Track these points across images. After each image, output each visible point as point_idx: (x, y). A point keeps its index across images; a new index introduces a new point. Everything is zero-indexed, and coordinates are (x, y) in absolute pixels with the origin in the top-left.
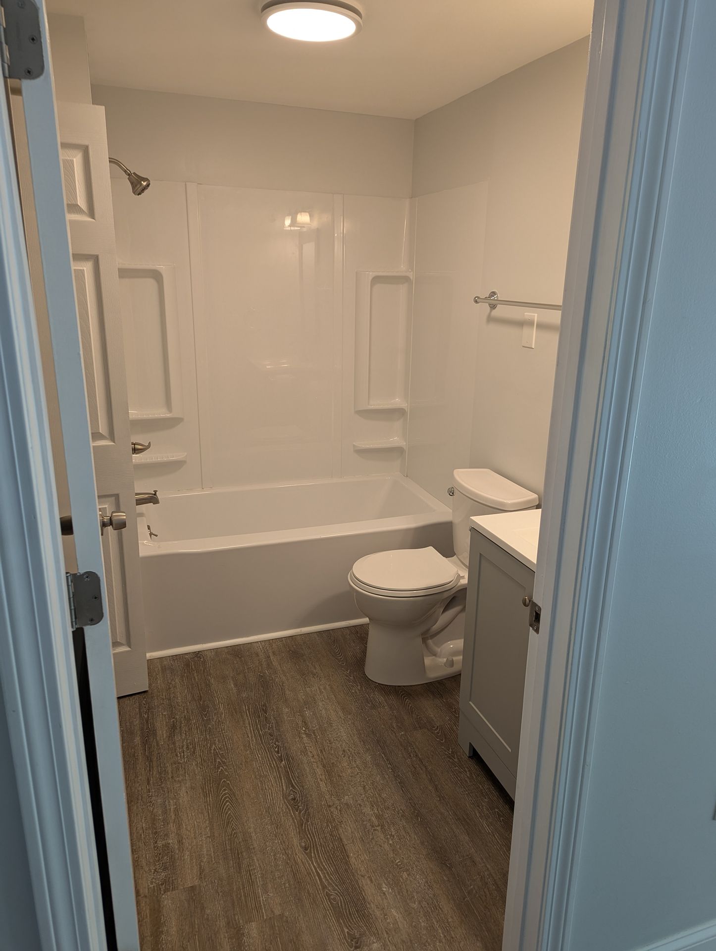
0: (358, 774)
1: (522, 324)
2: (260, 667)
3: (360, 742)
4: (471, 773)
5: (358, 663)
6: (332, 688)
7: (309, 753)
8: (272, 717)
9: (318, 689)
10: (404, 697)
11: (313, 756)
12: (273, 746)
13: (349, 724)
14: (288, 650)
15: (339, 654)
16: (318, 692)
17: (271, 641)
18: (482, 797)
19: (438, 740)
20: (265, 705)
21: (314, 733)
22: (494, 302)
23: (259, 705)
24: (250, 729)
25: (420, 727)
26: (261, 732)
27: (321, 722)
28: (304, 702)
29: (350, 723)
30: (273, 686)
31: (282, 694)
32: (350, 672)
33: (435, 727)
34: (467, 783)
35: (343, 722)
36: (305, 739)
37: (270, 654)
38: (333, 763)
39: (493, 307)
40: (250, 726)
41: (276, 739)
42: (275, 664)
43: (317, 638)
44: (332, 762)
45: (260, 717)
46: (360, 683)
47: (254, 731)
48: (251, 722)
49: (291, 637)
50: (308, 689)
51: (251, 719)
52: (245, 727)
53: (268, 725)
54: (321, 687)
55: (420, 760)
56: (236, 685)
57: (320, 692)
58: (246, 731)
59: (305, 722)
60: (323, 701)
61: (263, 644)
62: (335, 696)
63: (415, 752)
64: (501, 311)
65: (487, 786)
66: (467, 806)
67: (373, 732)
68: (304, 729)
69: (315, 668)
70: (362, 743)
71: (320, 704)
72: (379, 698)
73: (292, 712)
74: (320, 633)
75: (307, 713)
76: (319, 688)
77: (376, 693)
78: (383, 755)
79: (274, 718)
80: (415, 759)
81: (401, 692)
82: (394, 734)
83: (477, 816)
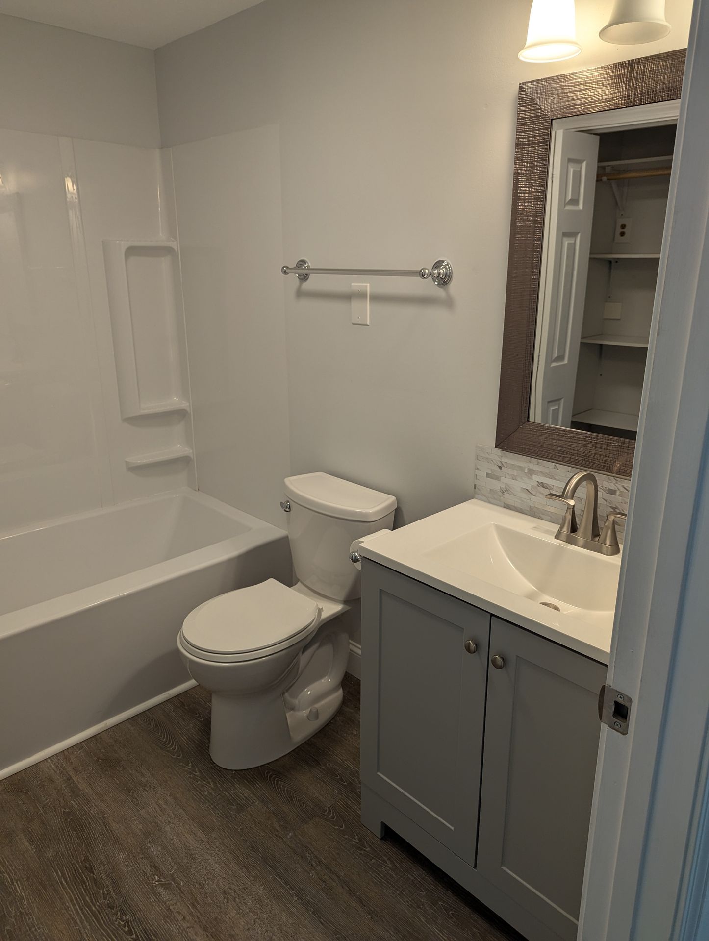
0: (255, 921)
1: (348, 297)
2: (61, 800)
3: (241, 869)
4: (393, 861)
5: (199, 749)
6: (175, 798)
7: (177, 915)
8: (104, 876)
9: (157, 807)
10: (274, 780)
11: (184, 918)
12: (119, 924)
13: (217, 847)
14: (95, 759)
15: (169, 743)
16: (159, 811)
17: (66, 753)
18: (418, 892)
19: (336, 828)
20: (86, 859)
21: (174, 880)
22: (305, 272)
23: (78, 862)
24: (76, 910)
25: (309, 817)
26: (93, 908)
27: (177, 857)
28: (144, 834)
29: (217, 844)
30: (89, 824)
31: (108, 832)
32: (192, 766)
33: (326, 810)
34: (393, 877)
35: (208, 847)
36: (165, 895)
37: (71, 773)
38: (216, 918)
39: (304, 278)
40: (74, 905)
41: (120, 911)
42: (83, 786)
43: (132, 729)
44: (214, 917)
45: (85, 883)
46: (211, 778)
47: (82, 910)
48: (74, 895)
49: (94, 737)
50: (142, 812)
51: (72, 892)
52: (67, 909)
53: (101, 891)
54: (161, 802)
55: (327, 868)
56: (31, 841)
57: (162, 810)
58: (70, 914)
59: (155, 867)
60: (170, 822)
61: (55, 760)
62: (184, 810)
63: (316, 857)
64: (314, 283)
65: (417, 873)
66: (405, 913)
67: (253, 847)
68: (157, 877)
69: (143, 775)
70: (244, 870)
71: (167, 829)
72: (242, 791)
73: (132, 857)
74: (132, 719)
75: (154, 850)
76: (158, 805)
77: (237, 785)
78: (278, 878)
79: (107, 876)
80: (319, 867)
81: (268, 773)
82: (280, 840)
83: (422, 921)
